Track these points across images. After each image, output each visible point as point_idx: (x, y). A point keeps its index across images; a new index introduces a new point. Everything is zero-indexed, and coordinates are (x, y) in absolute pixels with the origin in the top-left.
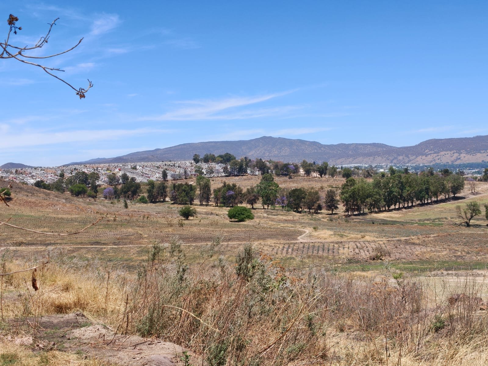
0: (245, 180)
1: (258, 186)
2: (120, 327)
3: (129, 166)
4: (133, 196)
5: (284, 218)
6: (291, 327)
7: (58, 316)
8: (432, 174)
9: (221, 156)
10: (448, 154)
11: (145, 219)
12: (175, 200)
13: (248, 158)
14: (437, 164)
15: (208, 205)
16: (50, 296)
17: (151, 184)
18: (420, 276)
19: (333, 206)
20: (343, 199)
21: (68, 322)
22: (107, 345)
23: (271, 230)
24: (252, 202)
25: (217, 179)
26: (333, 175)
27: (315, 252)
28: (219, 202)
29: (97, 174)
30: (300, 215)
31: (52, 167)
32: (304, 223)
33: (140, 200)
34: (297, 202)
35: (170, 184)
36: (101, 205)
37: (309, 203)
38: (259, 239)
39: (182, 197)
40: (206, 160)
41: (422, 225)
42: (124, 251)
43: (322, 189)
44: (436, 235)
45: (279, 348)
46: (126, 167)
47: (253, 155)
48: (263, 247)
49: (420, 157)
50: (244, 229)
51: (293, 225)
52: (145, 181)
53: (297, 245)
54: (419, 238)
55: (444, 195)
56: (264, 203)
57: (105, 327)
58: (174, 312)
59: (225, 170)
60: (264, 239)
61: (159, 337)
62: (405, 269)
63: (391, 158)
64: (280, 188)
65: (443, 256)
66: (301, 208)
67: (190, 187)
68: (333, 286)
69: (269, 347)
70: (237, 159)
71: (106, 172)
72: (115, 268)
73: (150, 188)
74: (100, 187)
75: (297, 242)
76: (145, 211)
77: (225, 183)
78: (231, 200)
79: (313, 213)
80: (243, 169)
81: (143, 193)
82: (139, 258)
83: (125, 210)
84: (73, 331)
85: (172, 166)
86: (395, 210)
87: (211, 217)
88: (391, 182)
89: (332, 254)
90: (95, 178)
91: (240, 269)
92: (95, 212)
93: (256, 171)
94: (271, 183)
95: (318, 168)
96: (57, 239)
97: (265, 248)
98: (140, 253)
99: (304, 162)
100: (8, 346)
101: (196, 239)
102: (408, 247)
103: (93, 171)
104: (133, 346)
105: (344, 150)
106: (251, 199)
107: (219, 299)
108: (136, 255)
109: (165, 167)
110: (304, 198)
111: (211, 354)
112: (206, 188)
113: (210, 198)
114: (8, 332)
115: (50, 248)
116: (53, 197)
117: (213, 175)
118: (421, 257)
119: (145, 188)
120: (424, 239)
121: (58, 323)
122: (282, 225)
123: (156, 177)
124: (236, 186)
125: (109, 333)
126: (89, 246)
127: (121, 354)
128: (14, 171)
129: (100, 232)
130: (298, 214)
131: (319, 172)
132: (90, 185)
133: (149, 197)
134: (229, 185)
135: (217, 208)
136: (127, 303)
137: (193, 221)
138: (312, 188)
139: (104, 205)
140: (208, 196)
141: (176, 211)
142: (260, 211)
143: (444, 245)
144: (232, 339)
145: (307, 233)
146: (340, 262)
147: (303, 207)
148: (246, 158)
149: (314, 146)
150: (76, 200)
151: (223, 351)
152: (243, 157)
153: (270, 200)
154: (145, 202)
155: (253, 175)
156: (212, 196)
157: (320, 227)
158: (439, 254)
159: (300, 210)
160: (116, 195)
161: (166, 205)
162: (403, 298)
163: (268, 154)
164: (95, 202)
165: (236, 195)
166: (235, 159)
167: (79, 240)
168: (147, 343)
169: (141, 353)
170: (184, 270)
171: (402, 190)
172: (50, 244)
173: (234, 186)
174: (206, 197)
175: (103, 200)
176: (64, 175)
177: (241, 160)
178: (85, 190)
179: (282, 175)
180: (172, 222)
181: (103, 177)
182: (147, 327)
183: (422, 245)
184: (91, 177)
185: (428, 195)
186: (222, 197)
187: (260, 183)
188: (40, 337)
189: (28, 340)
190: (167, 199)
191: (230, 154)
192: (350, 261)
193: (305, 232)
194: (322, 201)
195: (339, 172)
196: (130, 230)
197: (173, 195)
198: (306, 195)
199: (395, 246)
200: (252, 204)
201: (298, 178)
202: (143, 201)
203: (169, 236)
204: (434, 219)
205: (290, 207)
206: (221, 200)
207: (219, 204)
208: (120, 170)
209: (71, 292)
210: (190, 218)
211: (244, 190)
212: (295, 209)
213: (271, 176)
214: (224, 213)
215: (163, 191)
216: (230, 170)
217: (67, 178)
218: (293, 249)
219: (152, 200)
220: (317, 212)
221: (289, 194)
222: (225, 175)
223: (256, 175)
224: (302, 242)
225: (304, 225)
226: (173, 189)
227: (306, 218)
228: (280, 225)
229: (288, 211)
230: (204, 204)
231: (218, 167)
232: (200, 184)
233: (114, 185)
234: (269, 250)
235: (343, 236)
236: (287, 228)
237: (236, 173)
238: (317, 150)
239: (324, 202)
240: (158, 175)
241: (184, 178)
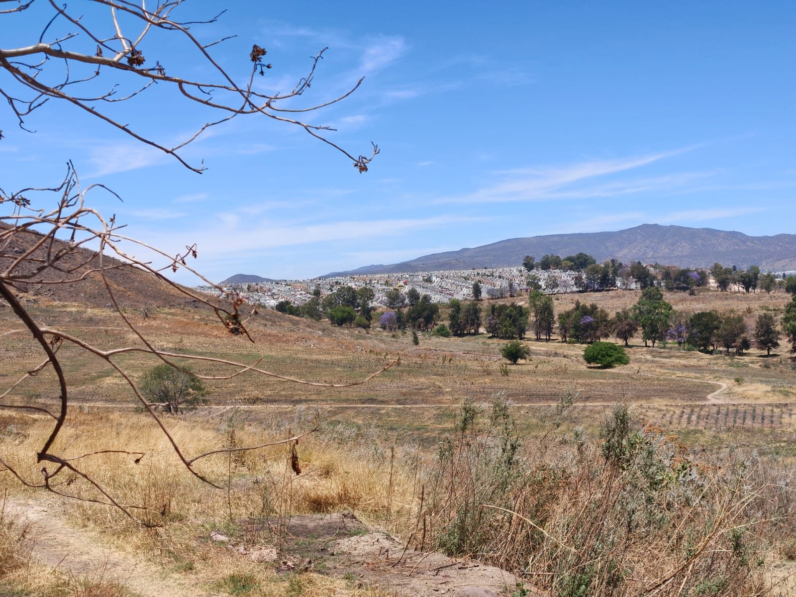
0: (612, 297)
1: (635, 308)
2: (412, 538)
3: (420, 277)
4: (426, 325)
5: (683, 362)
6: (702, 550)
7: (315, 516)
9: (570, 259)
11: (447, 363)
12: (494, 332)
13: (617, 260)
15: (549, 339)
16: (301, 484)
17: (456, 306)
19: (770, 342)
20: (788, 330)
21: (330, 527)
22: (393, 566)
24: (625, 334)
25: (563, 296)
26: (768, 289)
27: (739, 421)
28: (567, 335)
29: (371, 290)
30: (710, 357)
31: (302, 281)
32: (718, 371)
33: (438, 331)
34: (705, 334)
35: (485, 305)
36: (377, 339)
37: (726, 336)
38: (638, 397)
39: (505, 326)
40: (546, 265)
42: (414, 414)
43: (750, 312)
45: (680, 584)
46: (415, 279)
47: (626, 256)
48: (647, 411)
50: (611, 381)
51: (698, 375)
52: (446, 300)
53: (706, 409)
56: (647, 337)
57: (388, 537)
58: (499, 517)
59: (578, 281)
60: (648, 398)
61: (474, 557)
64: (675, 312)
66: (713, 345)
67: (519, 309)
68: (774, 480)
69: (664, 582)
70: (597, 263)
71: (384, 287)
72: (400, 440)
73: (453, 312)
74: (374, 311)
75: (707, 403)
76: (445, 349)
77: (578, 303)
78: (589, 331)
79: (734, 354)
80: (608, 280)
81: (442, 321)
82: (438, 426)
83: (415, 347)
84: (339, 541)
85: (488, 276)
87: (556, 359)
89: (769, 425)
90: (367, 297)
91: (608, 448)
92: (368, 351)
93: (631, 283)
94: (658, 303)
95: (742, 277)
96: (310, 393)
97: (650, 413)
98: (440, 417)
99: (716, 266)
100: (239, 563)
101: (531, 396)
103: (364, 285)
104: (435, 570)
105: (787, 246)
106: (623, 330)
107: (575, 498)
108: (433, 421)
109: (478, 278)
110: (717, 328)
111: (564, 590)
112: (545, 312)
113: (552, 328)
114: (239, 540)
115: (302, 407)
116: (303, 328)
117: (556, 290)
119: (445, 313)
121: (315, 528)
122: (679, 374)
123: (463, 294)
124: (597, 308)
125: (395, 547)
126: (359, 406)
127: (415, 582)
128: (245, 287)
129: (376, 382)
130: (708, 356)
131: (743, 284)
132: (359, 308)
133: (452, 326)
134: (584, 307)
135: (565, 344)
136: (422, 499)
137: (524, 366)
138: (732, 311)
139: (381, 340)
140: (549, 326)
141: (497, 350)
142: (639, 350)
144: (599, 566)
145: (724, 388)
146: (785, 439)
147: (715, 343)
148: (613, 261)
149: (734, 240)
150: (339, 332)
151: (584, 586)
152: (609, 260)
153: (658, 333)
154: (446, 335)
155: (626, 289)
156: (557, 325)
157: (746, 379)
159: (711, 348)
160: (399, 323)
161: (481, 340)
163: (652, 253)
164: (368, 335)
165: (597, 323)
166: (594, 263)
167: (343, 396)
168: (456, 567)
169: (447, 582)
170: (514, 448)
172: (300, 402)
173: (594, 307)
174: (546, 327)
175: (380, 332)
176: (319, 293)
177: (605, 264)
178: (352, 316)
179: (677, 288)
180: (490, 368)
181: (380, 295)
182: (456, 541)
184: (362, 295)
186: (573, 326)
187: (639, 303)
188: (288, 550)
189: (270, 553)
190: (482, 330)
191: (586, 255)
193: (720, 387)
194: (750, 334)
195: (780, 283)
196: (423, 380)
197: (490, 324)
198: (721, 322)
200: (626, 339)
201: (706, 293)
202: (442, 332)
203: (486, 390)
205: (693, 345)
206: (571, 332)
207: (567, 339)
208: (405, 284)
209: (333, 477)
210: (520, 361)
211: (612, 315)
212: (702, 348)
213: (658, 291)
214: (576, 353)
215: (475, 316)
216: (585, 282)
217: (324, 297)
218: (699, 416)
219: (456, 332)
220: (740, 353)
221: (690, 321)
222: (578, 290)
223: (632, 290)
224: (715, 403)
225: (718, 374)
226: (490, 313)
227: (721, 363)
228: (675, 374)
229: (689, 350)
230: (542, 339)
231: (566, 277)
232: (535, 305)
233: (396, 308)
234: (656, 416)
235: (789, 394)
236: (687, 379)
237: (596, 287)
238: (738, 246)
239: (754, 335)
240: (466, 291)
241: (508, 296)
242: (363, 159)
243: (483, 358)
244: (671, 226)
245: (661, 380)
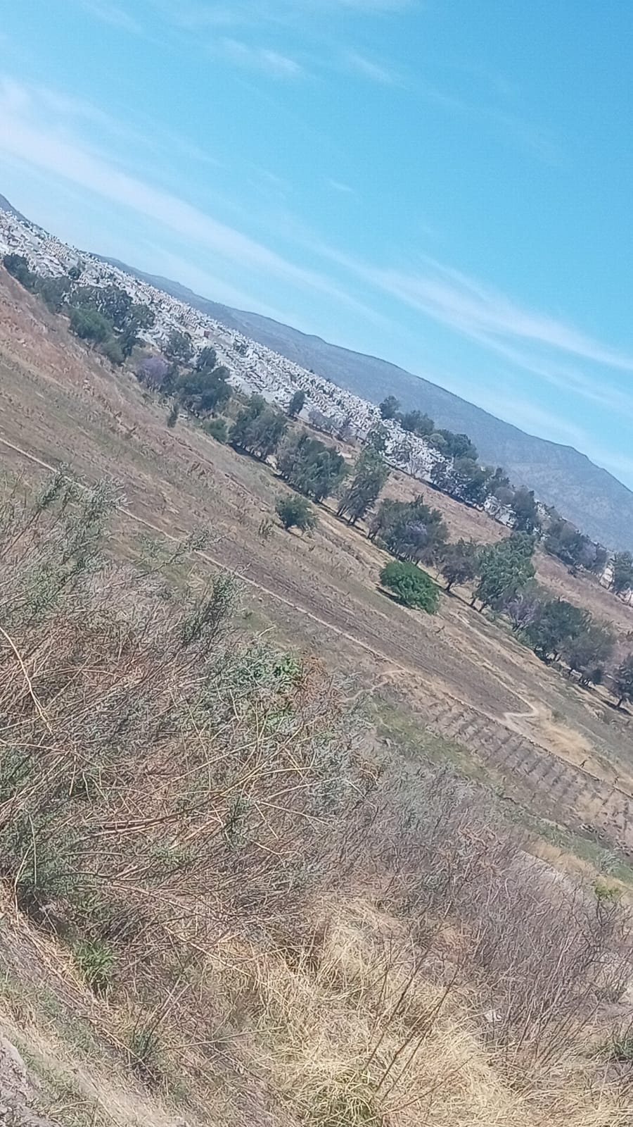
0: (469, 518)
1: (488, 548)
3: (234, 337)
4: (200, 409)
5: (505, 653)
9: (446, 434)
11: (195, 474)
12: (286, 471)
13: (505, 473)
15: (353, 524)
17: (257, 406)
19: (629, 691)
23: (457, 661)
24: (454, 576)
25: (407, 478)
27: (525, 767)
28: (380, 532)
29: (153, 316)
30: (544, 667)
32: (540, 689)
33: (212, 426)
34: (555, 634)
35: (297, 428)
36: (118, 386)
37: (580, 651)
38: (417, 664)
39: (305, 473)
40: (409, 424)
43: (630, 640)
46: (223, 337)
47: (521, 475)
48: (416, 687)
51: (511, 679)
52: (248, 391)
53: (493, 729)
56: (478, 594)
59: (438, 469)
60: (429, 670)
64: (535, 583)
66: (556, 654)
67: (337, 461)
71: (174, 322)
73: (247, 411)
74: (141, 347)
75: (500, 721)
76: (205, 455)
77: (419, 499)
78: (412, 544)
79: (574, 681)
81: (227, 416)
83: (165, 428)
85: (324, 392)
87: (343, 554)
89: (559, 794)
90: (142, 322)
92: (96, 395)
93: (504, 514)
97: (419, 693)
99: (626, 556)
103: (148, 302)
106: (455, 568)
109: (308, 386)
110: (575, 635)
112: (370, 485)
113: (366, 511)
116: (24, 308)
117: (403, 466)
119: (237, 407)
122: (488, 664)
123: (277, 396)
124: (440, 520)
126: (38, 460)
130: (540, 663)
132: (122, 331)
133: (234, 430)
134: (425, 509)
135: (369, 542)
137: (296, 539)
138: (608, 624)
139: (124, 390)
140: (364, 507)
141: (273, 497)
142: (459, 605)
145: (533, 714)
146: (568, 822)
147: (560, 653)
148: (500, 470)
150: (72, 344)
152: (496, 466)
153: (497, 597)
154: (219, 438)
155: (493, 517)
156: (374, 511)
159: (552, 656)
160: (166, 383)
161: (262, 472)
163: (556, 491)
164: (110, 374)
165: (428, 540)
166: (475, 459)
167: (23, 434)
173: (436, 517)
174: (358, 505)
175: (130, 379)
176: (79, 276)
177: (487, 469)
178: (105, 335)
179: (558, 555)
180: (249, 515)
181: (161, 330)
184: (135, 315)
186: (395, 524)
187: (496, 545)
190: (271, 459)
191: (470, 442)
192: (591, 833)
193: (529, 710)
194: (611, 668)
197: (288, 457)
198: (584, 630)
200: (451, 581)
201: (591, 583)
202: (216, 432)
205: (531, 638)
206: (388, 530)
207: (376, 537)
208: (206, 335)
210: (294, 529)
211: (453, 540)
212: (541, 649)
213: (532, 544)
214: (376, 562)
215: (274, 436)
216: (447, 477)
217: (81, 285)
218: (479, 732)
219: (236, 442)
220: (583, 683)
221: (547, 606)
222: (431, 481)
223: (500, 523)
224: (509, 727)
225: (537, 693)
226: (296, 442)
227: (551, 681)
228: (483, 662)
229: (522, 642)
230: (343, 518)
231: (425, 455)
232: (362, 469)
233: (174, 360)
234: (424, 700)
235: (610, 770)
236: (495, 677)
237: (456, 492)
239: (616, 670)
240: (282, 395)
241: (335, 435)
243: (248, 497)
245: (459, 659)
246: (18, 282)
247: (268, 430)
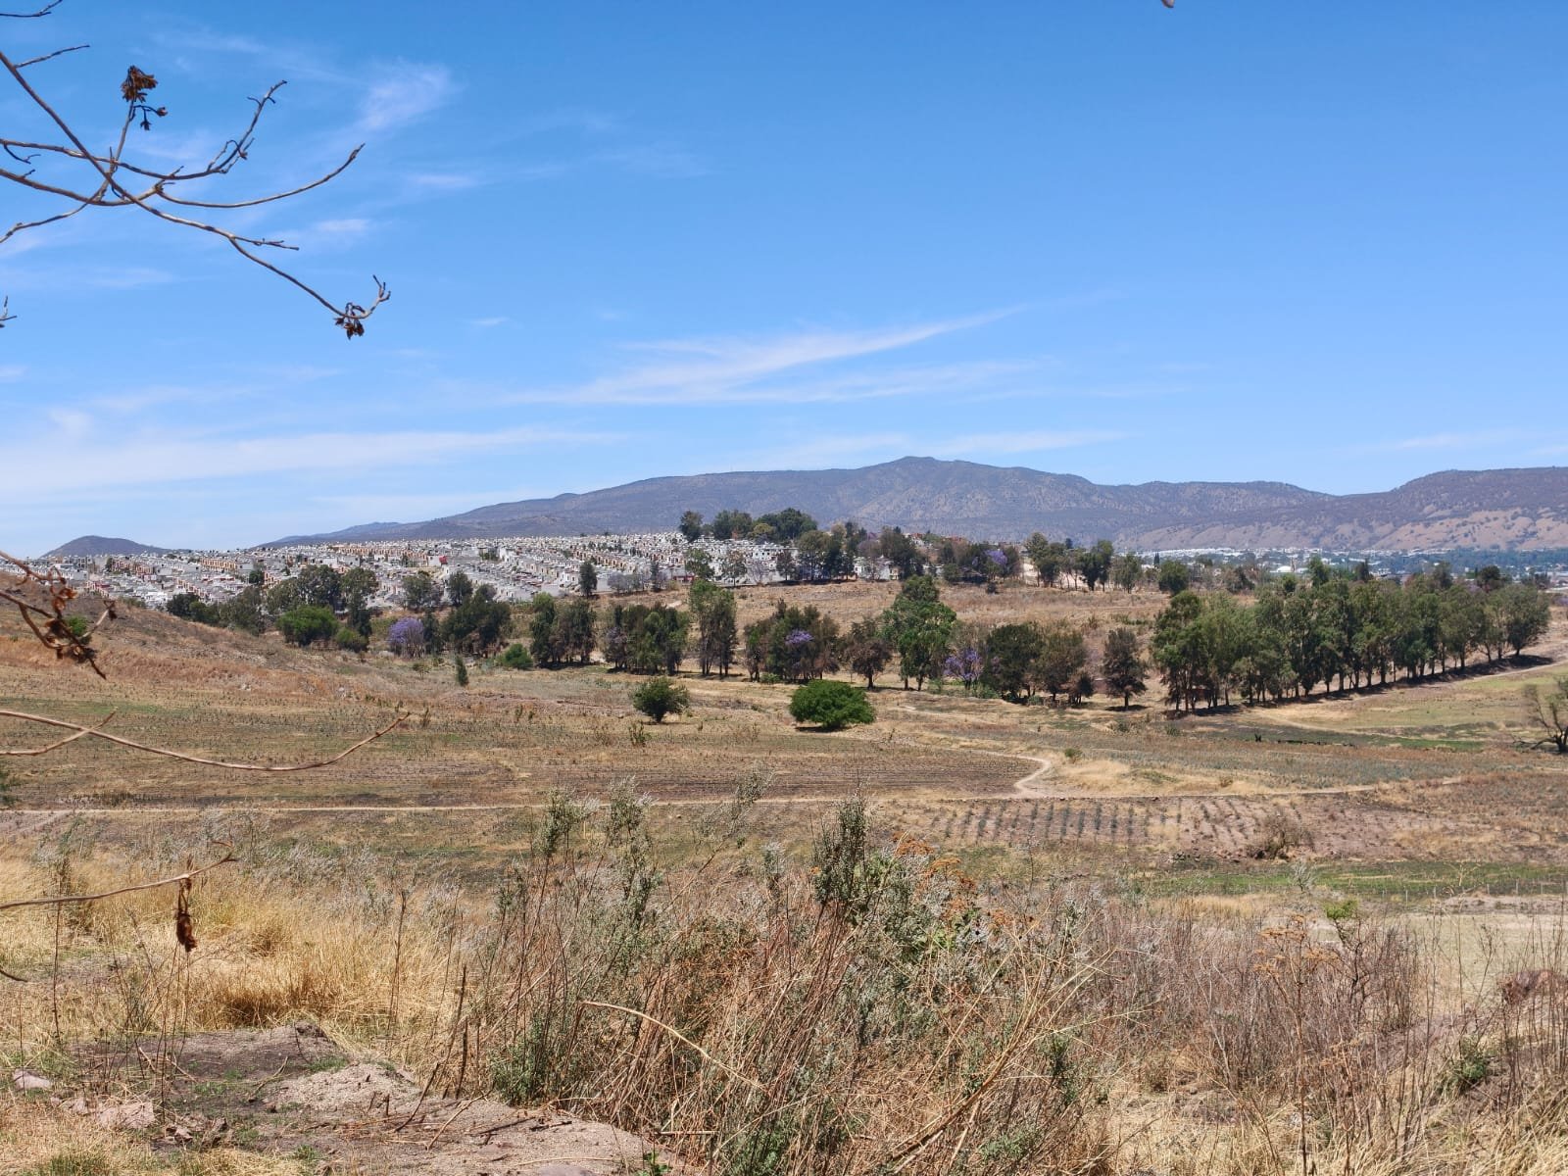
0: (847, 595)
1: (887, 615)
2: (440, 1071)
3: (475, 547)
4: (484, 646)
5: (973, 719)
6: (995, 1077)
7: (238, 1033)
8: (1446, 582)
9: (769, 520)
10: (1495, 519)
11: (524, 720)
12: (620, 660)
13: (856, 525)
14: (1464, 550)
15: (727, 675)
16: (211, 969)
17: (545, 608)
18: (1410, 911)
19: (1130, 683)
20: (1162, 660)
21: (269, 1055)
22: (398, 1130)
23: (930, 758)
24: (868, 666)
25: (755, 591)
26: (1128, 586)
27: (1071, 831)
28: (761, 666)
29: (371, 574)
30: (1023, 709)
31: (225, 552)
32: (1035, 736)
33: (508, 658)
34: (1013, 667)
35: (603, 607)
36: (380, 674)
37: (1051, 670)
38: (890, 786)
39: (641, 648)
40: (723, 531)
41: (1415, 748)
42: (453, 825)
43: (1095, 627)
44: (1459, 779)
45: (955, 1144)
46: (463, 554)
47: (873, 517)
48: (904, 813)
49: (1408, 527)
50: (841, 755)
51: (999, 744)
52: (526, 597)
53: (1013, 809)
54: (1404, 790)
55: (1486, 651)
56: (908, 671)
57: (390, 1072)
58: (616, 1025)
59: (783, 562)
60: (907, 787)
61: (565, 1106)
62: (1361, 888)
63: (1315, 530)
64: (961, 625)
65: (1483, 846)
66: (1028, 688)
67: (669, 616)
68: (1130, 942)
69: (924, 1141)
70: (820, 528)
71: (399, 568)
72: (422, 877)
73: (539, 619)
74: (378, 615)
75: (1015, 796)
76: (522, 694)
77: (782, 605)
78: (802, 659)
79: (1064, 705)
80: (840, 561)
81: (517, 637)
82: (502, 847)
83: (460, 690)
84: (287, 1083)
85: (611, 549)
86: (1327, 699)
87: (737, 714)
88: (1315, 606)
89: (1125, 839)
90: (364, 589)
91: (827, 884)
92: (363, 698)
93: (882, 569)
94: (931, 607)
95: (1082, 560)
96: (237, 783)
97: (911, 817)
98: (504, 831)
99: (1037, 538)
100: (74, 1133)
101: (689, 785)
102: (1369, 817)
103: (357, 564)
104: (481, 1134)
105: (1163, 504)
106: (865, 658)
107: (763, 983)
108: (492, 837)
109: (590, 553)
110: (1036, 656)
111: (735, 1162)
112: (720, 621)
113: (733, 653)
114: (73, 1085)
115: (215, 812)
116: (225, 649)
117: (742, 580)
118: (1411, 849)
119: (523, 621)
120: (1421, 791)
121: (238, 1060)
122: (964, 741)
123: (562, 583)
124: (818, 615)
125: (404, 1091)
126: (340, 809)
127: (441, 1160)
128: (102, 563)
129: (378, 761)
130: (1017, 708)
131: (1083, 574)
132: (346, 610)
133: (536, 648)
134: (794, 613)
135: (756, 684)
136: (463, 994)
137: (677, 727)
138: (1063, 624)
139: (389, 675)
140: (727, 649)
141: (625, 696)
142: (894, 695)
143: (1484, 811)
144: (804, 1113)
145: (1045, 768)
146: (1153, 864)
147: (1031, 683)
148: (849, 525)
149: (1069, 490)
150: (301, 658)
151: (773, 1154)
152: (841, 522)
153: (929, 663)
154: (525, 666)
155: (872, 580)
156: (741, 647)
157: (1086, 751)
158: (1471, 840)
159: (1024, 693)
160: (430, 641)
161: (593, 676)
162: (1355, 982)
163: (920, 512)
164: (362, 665)
165: (818, 644)
166: (815, 528)
167: (307, 789)
168: (526, 1126)
169: (507, 1156)
170: (647, 886)
171: (1350, 634)
172: (216, 800)
173: (812, 614)
174: (720, 650)
175: (387, 658)
176: (262, 578)
177: (835, 532)
178: (330, 625)
179: (965, 579)
180: (610, 731)
181: (390, 584)
182: (527, 1074)
183: (1415, 811)
184: (352, 585)
185: (1435, 649)
186: (771, 648)
187: (895, 607)
188: (180, 1104)
189: (141, 1111)
190: (596, 656)
191: (798, 513)
192: (1185, 861)
193: (1038, 766)
194: (1095, 667)
195: (1149, 573)
196: (473, 755)
197: (613, 644)
198: (1042, 644)
199: (1328, 814)
200: (869, 674)
201: (1017, 590)
202: (517, 661)
203: (600, 775)
204: (1452, 728)
205: (992, 686)
206: (768, 660)
207: (761, 674)
208: (444, 562)
209: (278, 955)
210: (669, 717)
211: (845, 629)
212: (1008, 692)
213: (931, 584)
214: (777, 701)
215: (584, 629)
216: (797, 564)
217: (271, 587)
218: (1001, 821)
219: (545, 659)
220: (1075, 702)
221: (988, 642)
222: (783, 579)
223: (883, 581)
224: (1028, 797)
225: (1038, 741)
226: (613, 622)
227: (1044, 720)
228: (957, 741)
229: (984, 696)
230: (713, 674)
231: (760, 554)
232: (701, 609)
233: (423, 610)
234: (921, 822)
235: (1162, 780)
236: (980, 752)
237: (817, 575)
238: (1077, 502)
239: (1101, 668)
240: (565, 579)
241: (649, 589)
242: (355, 311)
243: (597, 711)
244: (957, 462)
245: (931, 754)
246: (201, 624)
247: (573, 626)
